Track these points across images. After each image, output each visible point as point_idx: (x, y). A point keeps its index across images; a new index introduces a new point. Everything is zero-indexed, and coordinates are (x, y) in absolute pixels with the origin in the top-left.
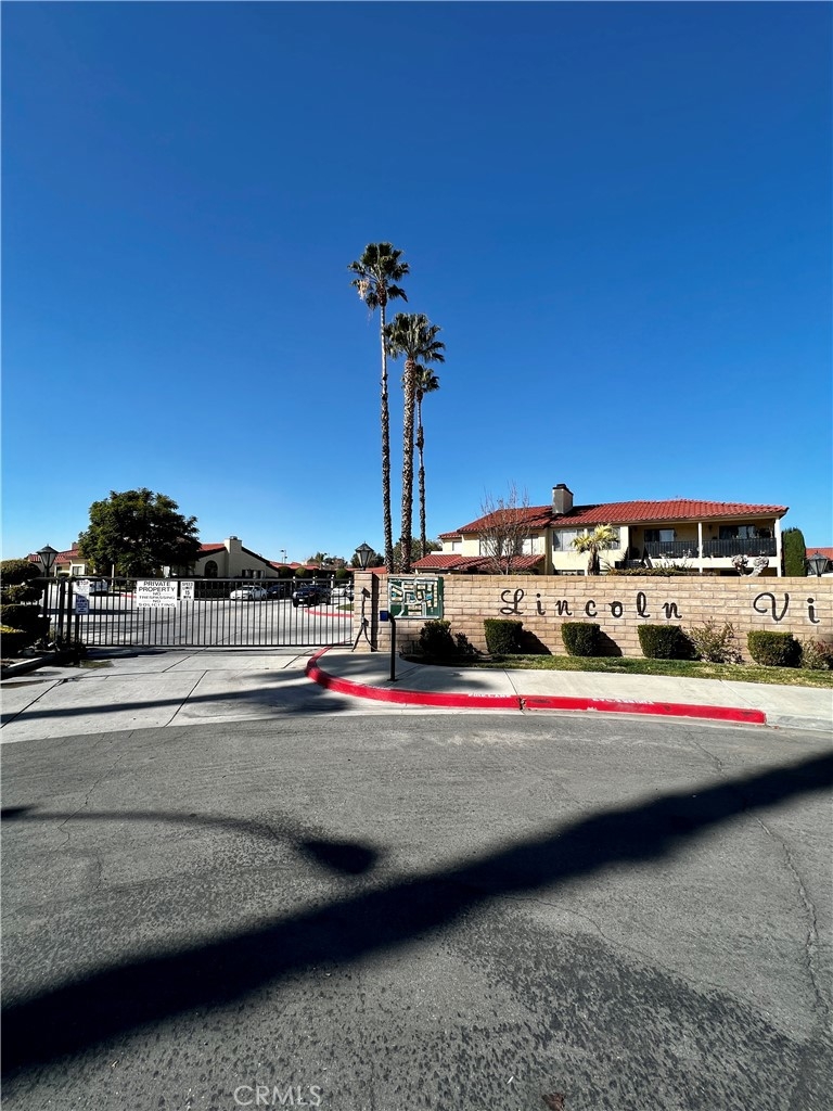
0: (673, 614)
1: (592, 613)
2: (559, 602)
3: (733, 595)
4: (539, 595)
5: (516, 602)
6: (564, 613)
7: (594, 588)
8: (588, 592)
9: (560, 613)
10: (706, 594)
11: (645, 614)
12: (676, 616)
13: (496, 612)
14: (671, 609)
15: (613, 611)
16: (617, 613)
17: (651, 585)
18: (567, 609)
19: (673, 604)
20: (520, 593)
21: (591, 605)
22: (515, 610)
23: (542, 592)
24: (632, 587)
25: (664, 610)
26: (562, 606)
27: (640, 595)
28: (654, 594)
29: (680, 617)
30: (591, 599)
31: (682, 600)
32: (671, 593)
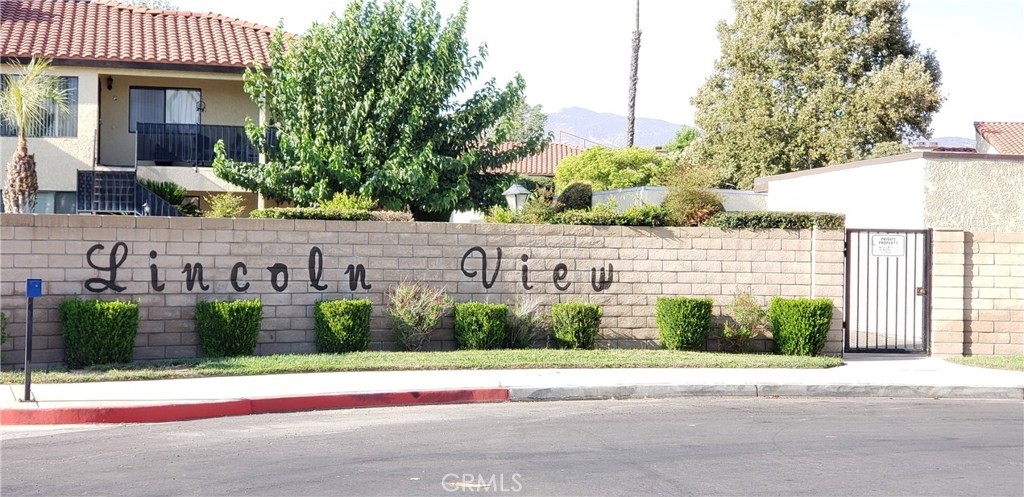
0: (359, 283)
1: (241, 285)
2: (188, 267)
3: (437, 252)
4: (153, 254)
5: (113, 267)
6: (197, 287)
7: (246, 242)
8: (236, 249)
9: (190, 287)
10: (404, 251)
11: (321, 284)
12: (364, 286)
13: (77, 288)
14: (357, 274)
15: (274, 281)
16: (280, 284)
17: (329, 235)
18: (201, 279)
19: (361, 268)
20: (121, 250)
21: (240, 271)
22: (111, 284)
23: (159, 249)
24: (302, 239)
25: (348, 275)
26: (193, 274)
27: (315, 250)
28: (334, 251)
29: (369, 287)
30: (241, 260)
31: (372, 259)
32: (357, 248)
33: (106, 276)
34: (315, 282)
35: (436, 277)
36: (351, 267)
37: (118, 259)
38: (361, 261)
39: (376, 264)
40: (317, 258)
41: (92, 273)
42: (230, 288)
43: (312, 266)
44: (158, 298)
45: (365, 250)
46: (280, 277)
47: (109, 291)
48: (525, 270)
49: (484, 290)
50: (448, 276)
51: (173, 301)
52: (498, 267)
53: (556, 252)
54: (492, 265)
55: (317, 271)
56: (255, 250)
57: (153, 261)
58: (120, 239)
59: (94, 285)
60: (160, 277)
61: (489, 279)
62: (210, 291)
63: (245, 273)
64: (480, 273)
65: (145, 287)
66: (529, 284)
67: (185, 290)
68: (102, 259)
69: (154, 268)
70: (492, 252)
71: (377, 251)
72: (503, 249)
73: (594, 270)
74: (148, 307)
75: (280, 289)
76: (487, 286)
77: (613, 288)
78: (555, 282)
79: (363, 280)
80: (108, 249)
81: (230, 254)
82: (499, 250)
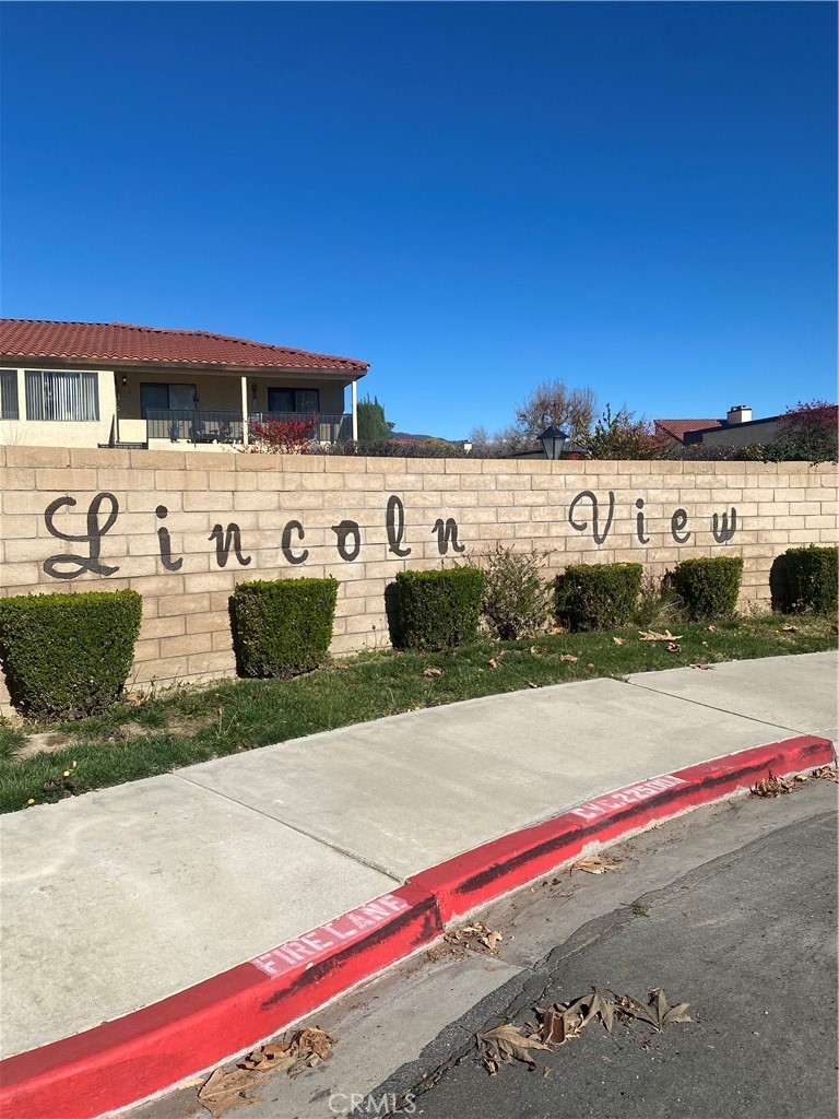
0: (450, 544)
1: (297, 553)
2: (218, 528)
4: (162, 512)
5: (95, 534)
6: (232, 561)
7: (301, 489)
8: (287, 501)
9: (222, 561)
10: (503, 498)
11: (403, 547)
12: (456, 548)
13: (28, 574)
14: (447, 531)
15: (341, 544)
16: (349, 550)
17: (411, 478)
18: (238, 548)
19: (451, 521)
20: (106, 506)
21: (295, 533)
22: (93, 563)
23: (171, 501)
24: (376, 485)
25: (436, 534)
26: (227, 540)
27: (393, 501)
28: (419, 501)
29: (463, 548)
30: (295, 517)
31: (465, 511)
32: (447, 495)
33: (83, 550)
34: (394, 543)
35: (541, 533)
36: (439, 522)
37: (102, 520)
38: (452, 514)
39: (470, 517)
40: (396, 511)
41: (56, 547)
42: (282, 561)
43: (390, 523)
44: (172, 582)
45: (456, 498)
46: (350, 539)
47: (88, 575)
48: (640, 517)
49: (596, 546)
50: (556, 530)
51: (196, 584)
52: (611, 516)
53: (674, 496)
54: (604, 513)
55: (397, 529)
56: (313, 501)
57: (161, 523)
58: (104, 488)
59: (60, 567)
60: (174, 548)
61: (601, 532)
62: (252, 565)
63: (301, 536)
64: (590, 524)
65: (151, 565)
66: (645, 537)
67: (215, 565)
68: (73, 522)
69: (163, 532)
70: (603, 498)
71: (470, 499)
72: (615, 492)
73: (715, 516)
74: (157, 597)
75: (349, 558)
76: (599, 541)
78: (674, 533)
79: (454, 540)
80: (84, 505)
81: (280, 508)
82: (611, 494)
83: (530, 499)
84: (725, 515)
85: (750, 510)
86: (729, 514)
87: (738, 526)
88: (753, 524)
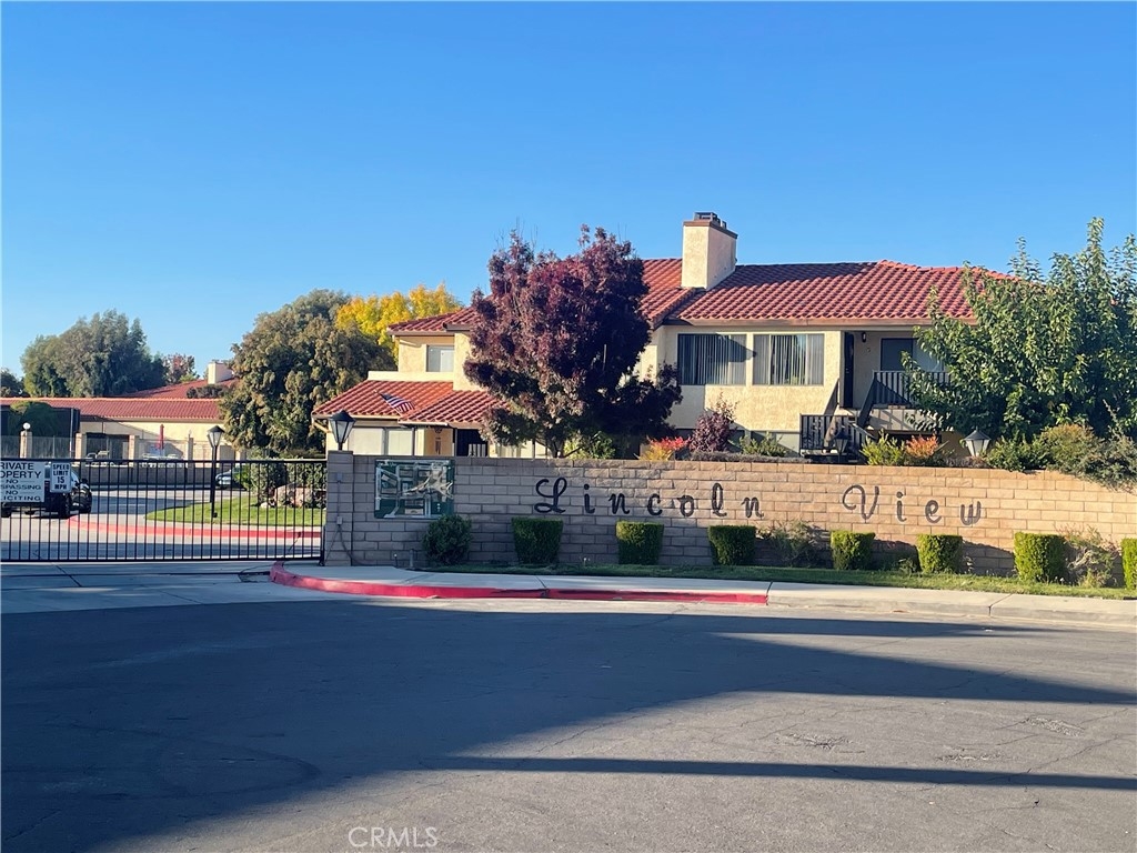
33: (551, 501)
34: (716, 508)
35: (820, 509)
36: (747, 499)
37: (560, 490)
38: (756, 495)
39: (767, 496)
40: (718, 492)
41: (540, 499)
42: (647, 513)
43: (714, 498)
44: (590, 519)
45: (759, 486)
46: (688, 505)
47: (552, 512)
48: (900, 504)
49: (863, 521)
51: (601, 521)
52: (875, 503)
53: (928, 491)
54: (870, 500)
55: (718, 501)
56: (667, 484)
57: (586, 492)
58: (561, 475)
59: (541, 508)
60: (591, 503)
61: (867, 511)
62: (630, 514)
63: (659, 502)
64: (859, 506)
65: (580, 510)
66: (903, 517)
67: (611, 513)
68: (548, 490)
69: (587, 497)
70: (869, 490)
71: (769, 486)
72: (880, 487)
73: (963, 506)
74: (582, 525)
75: (687, 515)
76: (865, 517)
77: (981, 522)
78: (927, 515)
79: (757, 509)
80: (552, 482)
81: (647, 487)
82: (877, 489)
83: (811, 488)
84: (971, 506)
85: (994, 504)
86: (975, 505)
87: (983, 514)
88: (995, 514)
